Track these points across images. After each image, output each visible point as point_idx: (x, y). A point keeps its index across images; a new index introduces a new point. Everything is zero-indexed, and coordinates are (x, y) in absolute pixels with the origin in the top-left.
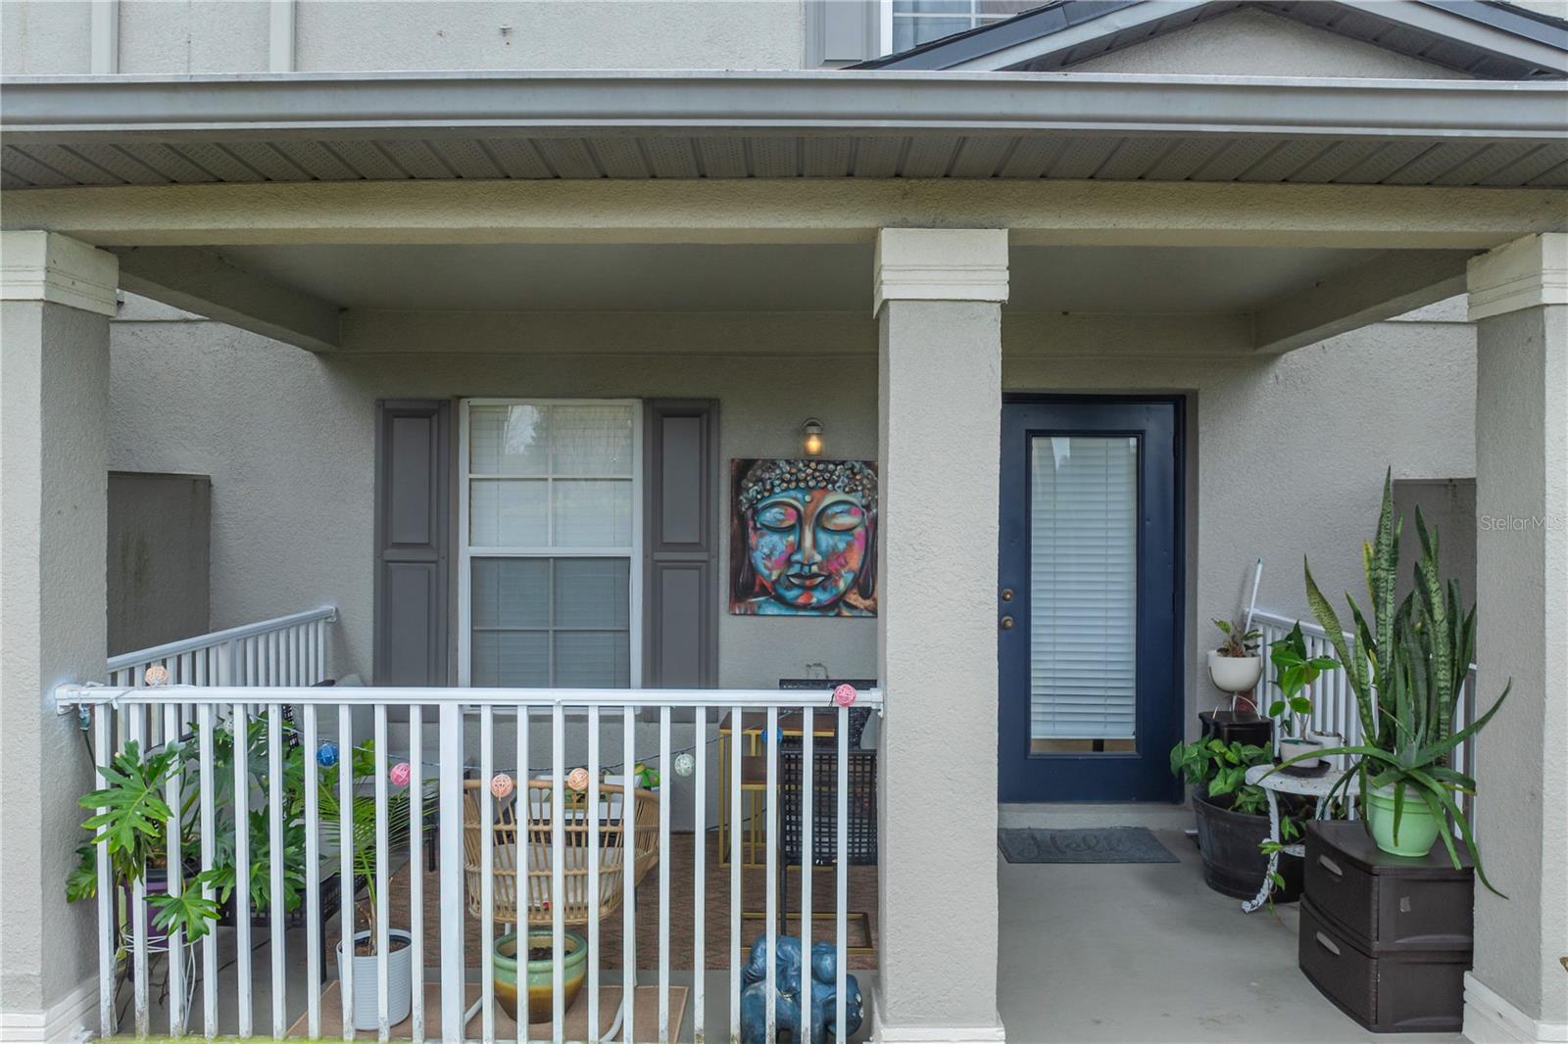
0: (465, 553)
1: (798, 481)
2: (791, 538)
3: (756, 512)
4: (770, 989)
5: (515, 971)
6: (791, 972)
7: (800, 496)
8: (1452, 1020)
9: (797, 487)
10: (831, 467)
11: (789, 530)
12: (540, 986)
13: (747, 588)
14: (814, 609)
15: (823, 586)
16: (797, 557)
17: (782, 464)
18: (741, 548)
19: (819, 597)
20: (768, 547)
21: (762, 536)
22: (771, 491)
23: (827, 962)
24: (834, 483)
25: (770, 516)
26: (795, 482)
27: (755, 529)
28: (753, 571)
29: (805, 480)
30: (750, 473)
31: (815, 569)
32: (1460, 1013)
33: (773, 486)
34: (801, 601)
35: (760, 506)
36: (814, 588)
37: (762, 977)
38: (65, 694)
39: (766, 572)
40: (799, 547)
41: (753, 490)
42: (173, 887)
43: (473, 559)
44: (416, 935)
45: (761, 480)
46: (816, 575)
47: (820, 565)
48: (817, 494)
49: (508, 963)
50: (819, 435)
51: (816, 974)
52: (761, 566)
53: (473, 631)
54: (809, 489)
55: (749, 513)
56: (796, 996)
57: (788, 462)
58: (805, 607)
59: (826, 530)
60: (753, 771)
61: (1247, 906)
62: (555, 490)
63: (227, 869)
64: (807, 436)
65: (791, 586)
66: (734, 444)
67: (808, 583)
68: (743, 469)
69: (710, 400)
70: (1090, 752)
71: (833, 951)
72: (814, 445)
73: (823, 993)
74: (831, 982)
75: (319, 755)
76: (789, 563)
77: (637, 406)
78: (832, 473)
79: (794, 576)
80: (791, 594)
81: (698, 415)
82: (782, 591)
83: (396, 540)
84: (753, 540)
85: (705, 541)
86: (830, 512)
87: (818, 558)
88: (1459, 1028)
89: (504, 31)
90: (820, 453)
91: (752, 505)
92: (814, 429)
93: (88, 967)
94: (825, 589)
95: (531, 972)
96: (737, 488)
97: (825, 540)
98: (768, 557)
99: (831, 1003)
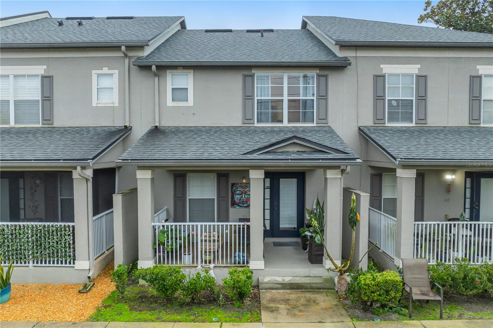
0: (188, 198)
1: (242, 187)
2: (241, 196)
3: (235, 192)
4: (237, 258)
5: (207, 257)
6: (240, 256)
7: (242, 189)
8: (321, 263)
9: (242, 188)
10: (247, 184)
11: (240, 194)
12: (210, 259)
13: (234, 204)
14: (244, 207)
15: (246, 203)
16: (242, 199)
17: (239, 184)
18: (233, 197)
19: (245, 205)
20: (237, 197)
21: (236, 195)
22: (237, 188)
23: (244, 255)
24: (247, 187)
25: (237, 192)
26: (241, 187)
27: (235, 194)
28: (235, 201)
29: (243, 187)
30: (234, 186)
31: (244, 201)
32: (322, 262)
33: (238, 187)
34: (242, 206)
35: (236, 190)
36: (244, 204)
37: (236, 257)
38: (153, 224)
39: (237, 201)
40: (242, 197)
41: (235, 188)
42: (166, 246)
43: (189, 199)
44: (191, 253)
45: (236, 186)
46: (245, 202)
47: (245, 200)
48: (245, 189)
49: (206, 256)
50: (245, 180)
51: (242, 256)
52: (236, 200)
53: (189, 211)
54: (244, 188)
55: (234, 192)
56: (240, 259)
57: (240, 184)
58: (243, 207)
59: (246, 194)
60: (235, 233)
61: (306, 251)
62: (202, 188)
63: (172, 245)
64: (243, 180)
65: (241, 203)
66: (231, 181)
67: (243, 203)
68: (233, 185)
69: (227, 174)
70: (293, 230)
71: (245, 253)
72: (244, 181)
73: (243, 258)
74: (244, 257)
75: (183, 231)
76: (240, 200)
77: (216, 175)
78: (247, 185)
79: (241, 202)
80: (241, 205)
81: (226, 176)
82: (239, 204)
83: (177, 196)
84: (234, 196)
85: (227, 196)
86: (247, 191)
87: (245, 199)
88: (322, 264)
89: (194, 114)
90: (245, 182)
91: (234, 191)
92: (244, 179)
93: (155, 256)
94: (246, 204)
95: (209, 257)
96: (232, 188)
97: (246, 196)
98: (237, 199)
99: (244, 259)
